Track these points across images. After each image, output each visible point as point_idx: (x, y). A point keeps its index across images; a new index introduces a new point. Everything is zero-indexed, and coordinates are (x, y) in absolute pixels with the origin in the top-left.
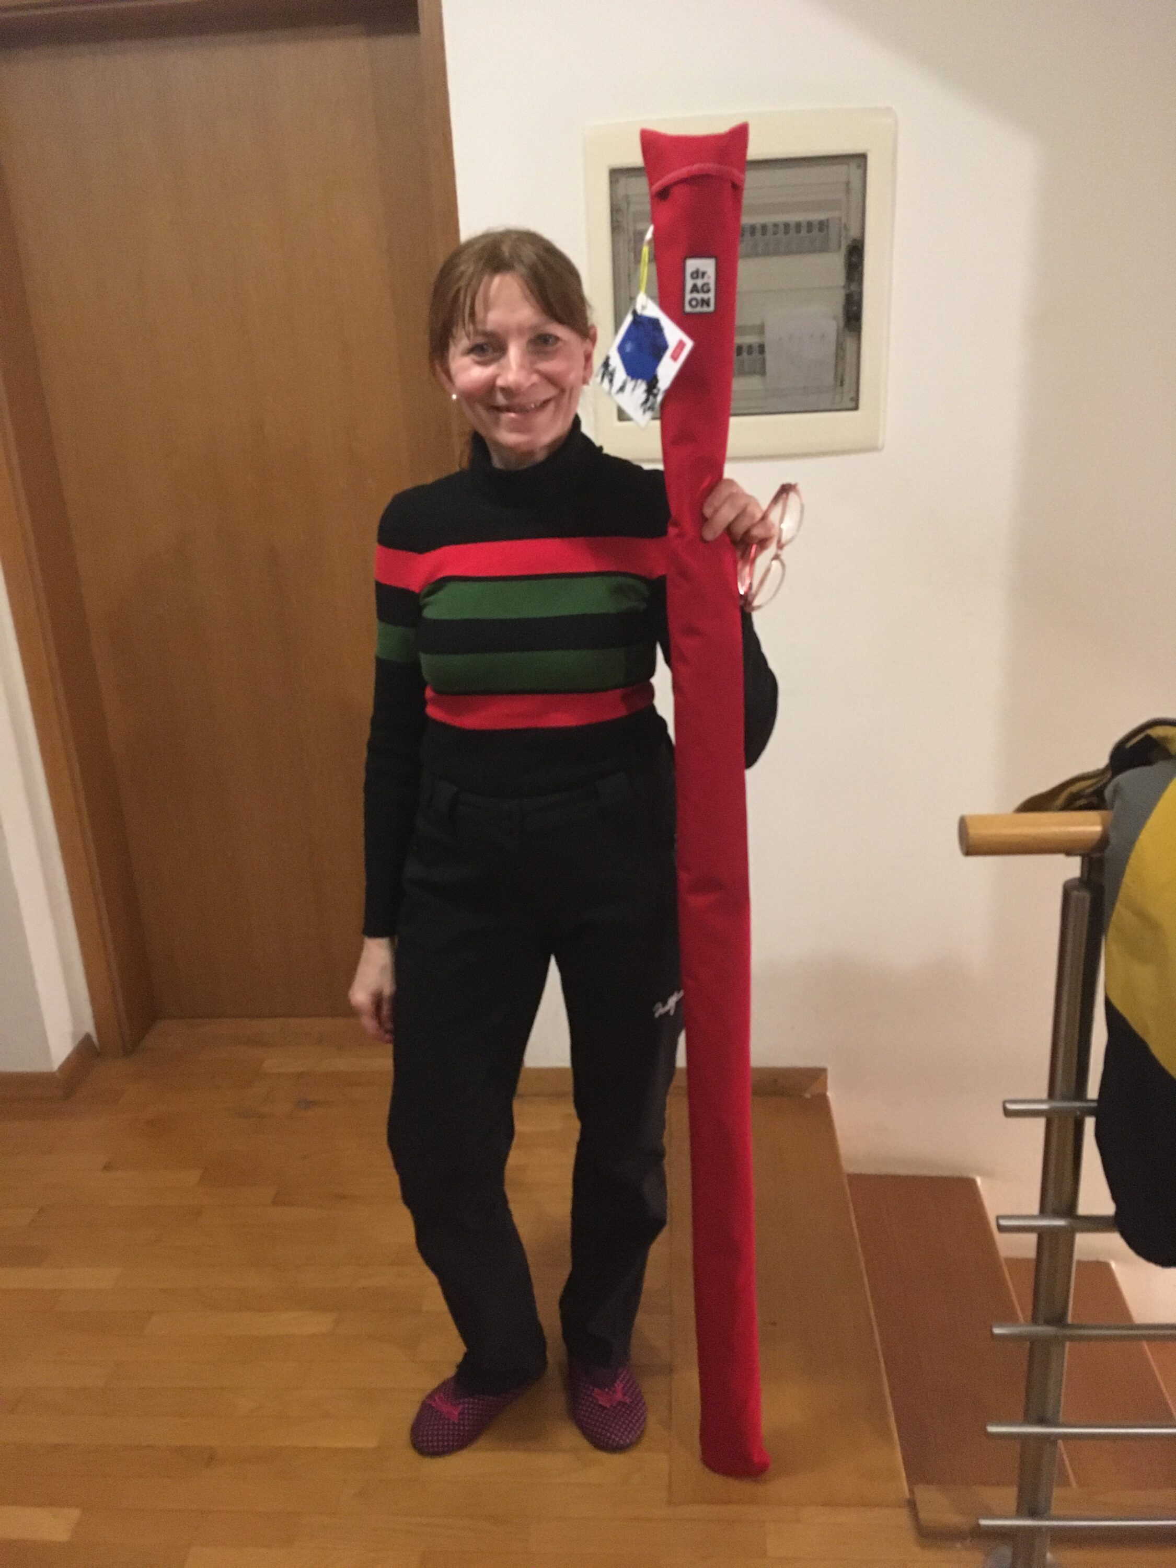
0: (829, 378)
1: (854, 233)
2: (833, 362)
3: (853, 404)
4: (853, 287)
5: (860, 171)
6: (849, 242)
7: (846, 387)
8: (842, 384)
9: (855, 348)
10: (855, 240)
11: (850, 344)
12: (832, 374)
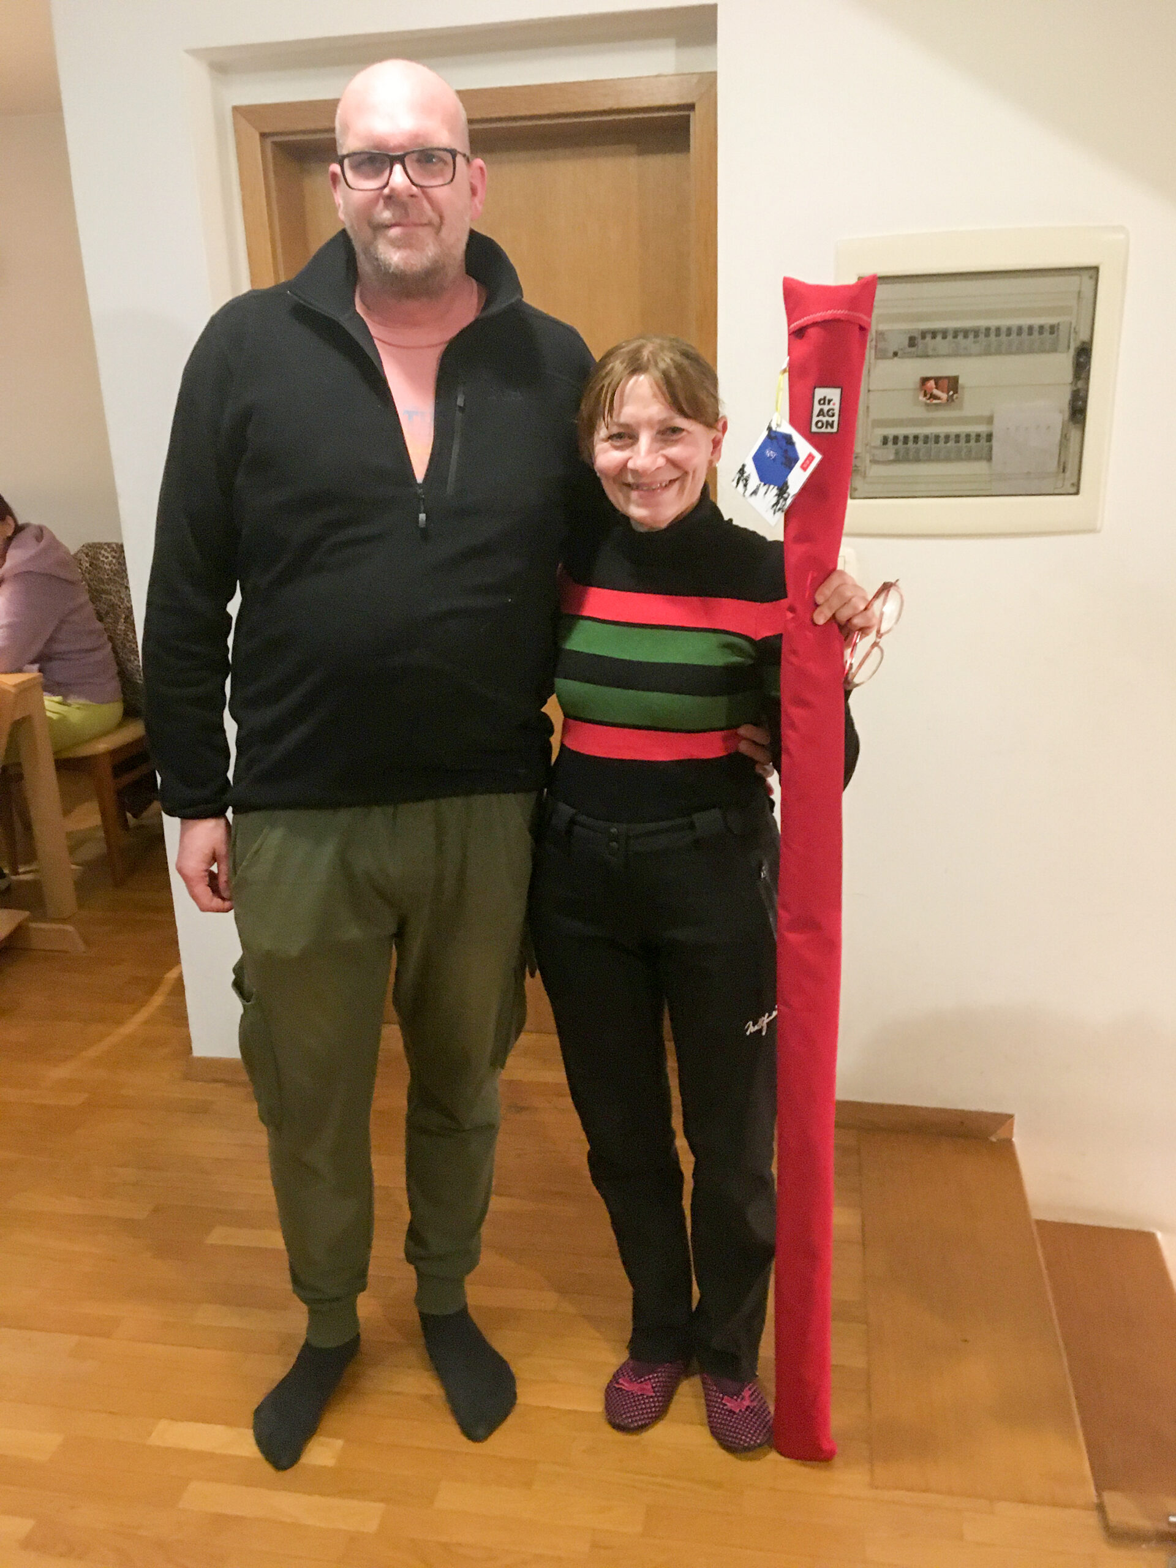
0: (1052, 465)
1: (1084, 336)
2: (1058, 451)
3: (1073, 490)
4: (1080, 384)
5: (1093, 282)
6: (1078, 344)
7: (1068, 474)
8: (1064, 471)
9: (1078, 439)
10: (1084, 343)
11: (1074, 434)
12: (1056, 463)
